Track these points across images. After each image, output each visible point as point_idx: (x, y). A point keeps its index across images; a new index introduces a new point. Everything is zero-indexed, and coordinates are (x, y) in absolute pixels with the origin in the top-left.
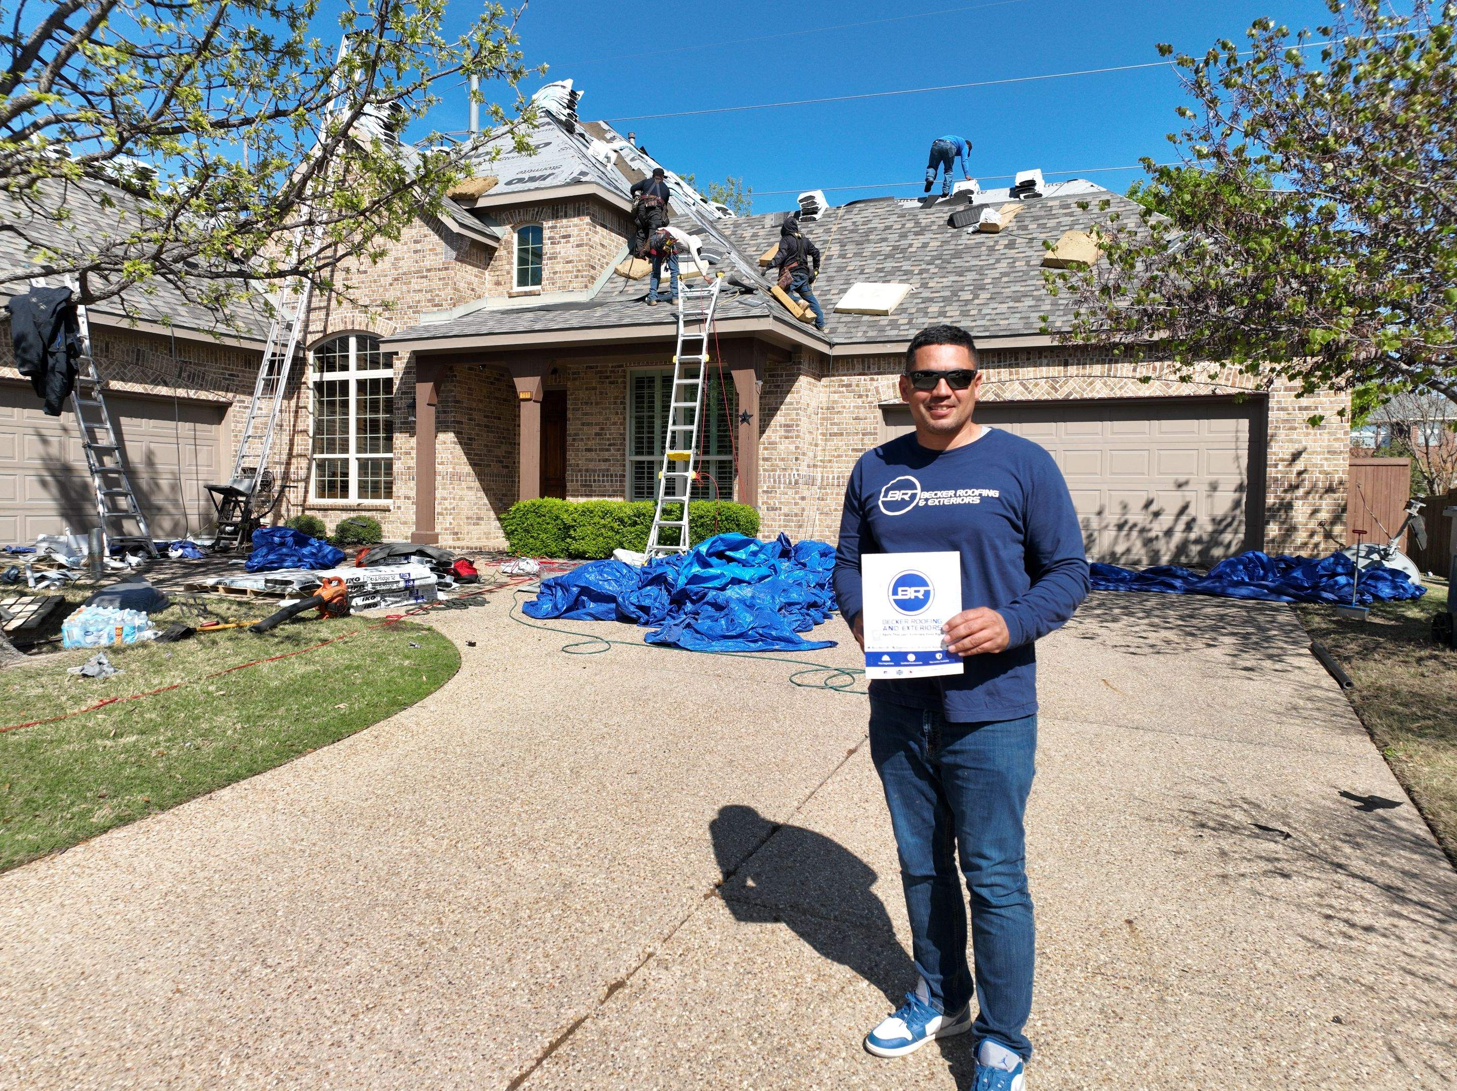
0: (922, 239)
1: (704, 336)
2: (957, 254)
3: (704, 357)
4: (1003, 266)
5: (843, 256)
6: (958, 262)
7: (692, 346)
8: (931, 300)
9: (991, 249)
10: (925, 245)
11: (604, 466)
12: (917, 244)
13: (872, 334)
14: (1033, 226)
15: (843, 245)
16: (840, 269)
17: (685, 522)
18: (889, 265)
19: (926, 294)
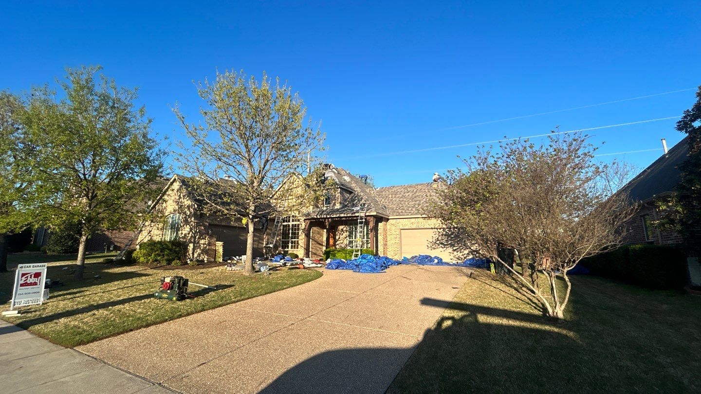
0: (409, 194)
2: (415, 197)
3: (364, 220)
4: (424, 200)
5: (392, 197)
6: (416, 199)
7: (362, 218)
8: (409, 207)
9: (422, 196)
10: (409, 195)
11: (342, 241)
12: (407, 195)
13: (397, 214)
14: (431, 191)
15: (392, 195)
16: (391, 200)
18: (401, 199)
19: (408, 206)
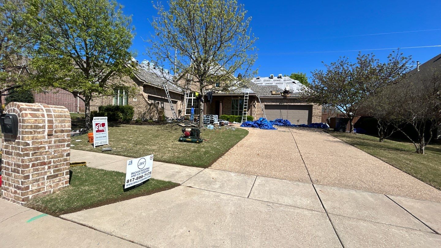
1: (248, 95)
3: (248, 98)
7: (246, 97)
11: (228, 111)
13: (264, 96)
16: (257, 87)
17: (246, 118)
18: (264, 86)
